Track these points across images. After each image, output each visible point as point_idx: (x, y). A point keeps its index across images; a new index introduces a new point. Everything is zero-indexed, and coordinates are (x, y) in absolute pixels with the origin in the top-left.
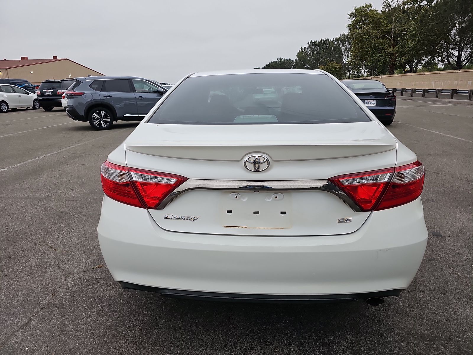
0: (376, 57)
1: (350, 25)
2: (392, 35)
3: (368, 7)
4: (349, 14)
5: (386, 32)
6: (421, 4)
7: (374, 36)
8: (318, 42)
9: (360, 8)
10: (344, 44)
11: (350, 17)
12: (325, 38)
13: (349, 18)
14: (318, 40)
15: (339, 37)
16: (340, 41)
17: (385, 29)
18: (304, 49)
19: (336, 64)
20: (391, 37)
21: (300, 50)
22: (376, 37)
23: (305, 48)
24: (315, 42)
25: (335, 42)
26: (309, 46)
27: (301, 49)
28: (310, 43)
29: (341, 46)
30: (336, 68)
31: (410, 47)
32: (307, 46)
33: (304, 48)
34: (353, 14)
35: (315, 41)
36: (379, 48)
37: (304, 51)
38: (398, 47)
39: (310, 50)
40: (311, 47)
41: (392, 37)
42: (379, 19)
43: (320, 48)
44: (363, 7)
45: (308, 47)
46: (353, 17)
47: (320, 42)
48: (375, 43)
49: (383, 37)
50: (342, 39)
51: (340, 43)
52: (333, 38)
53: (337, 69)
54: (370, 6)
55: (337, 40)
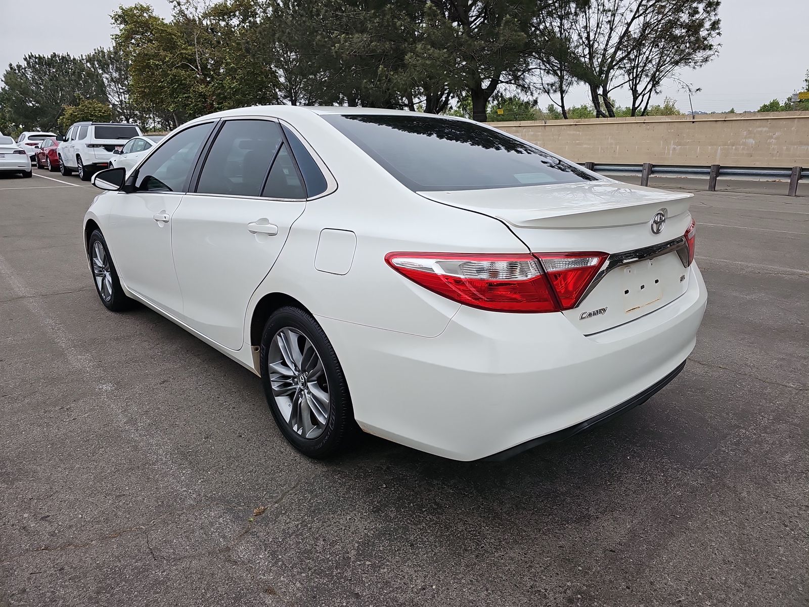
0: (180, 98)
1: (119, 36)
2: (199, 65)
3: (143, 9)
4: (111, 16)
5: (187, 59)
6: (231, 22)
7: (168, 61)
8: (46, 57)
9: (131, 10)
10: (104, 67)
11: (113, 21)
12: (61, 53)
13: (114, 23)
14: (47, 55)
15: (92, 54)
16: (96, 63)
17: (185, 54)
18: (16, 68)
19: (100, 105)
20: (197, 67)
21: (9, 69)
22: (173, 65)
23: (19, 67)
24: (40, 58)
25: (87, 62)
26: (28, 63)
27: (11, 68)
28: (30, 58)
29: (100, 71)
30: (100, 111)
31: (233, 88)
32: (24, 64)
33: (17, 65)
34: (120, 16)
35: (39, 55)
36: (182, 84)
37: (17, 71)
38: (213, 86)
39: (33, 72)
40: (34, 67)
41: (199, 68)
42: (170, 34)
43: (54, 70)
44: (136, 8)
45: (26, 65)
46: (121, 23)
47: (52, 59)
48: (173, 75)
49: (184, 67)
50: (100, 59)
51: (97, 66)
52: (82, 56)
53: (103, 113)
54: (147, 9)
55: (90, 59)
